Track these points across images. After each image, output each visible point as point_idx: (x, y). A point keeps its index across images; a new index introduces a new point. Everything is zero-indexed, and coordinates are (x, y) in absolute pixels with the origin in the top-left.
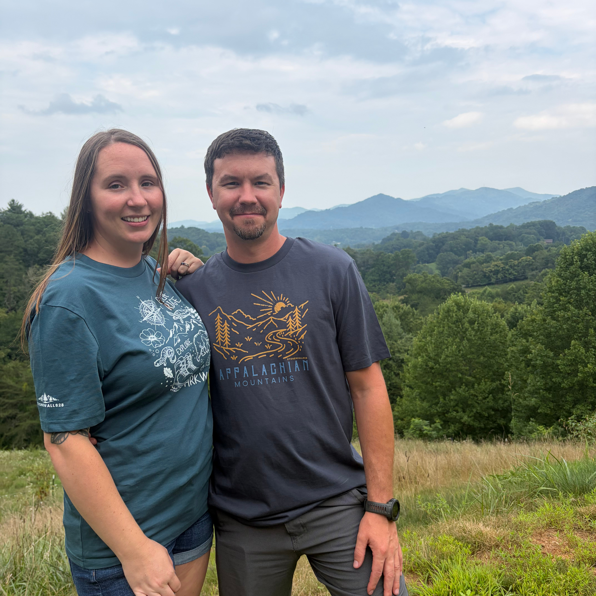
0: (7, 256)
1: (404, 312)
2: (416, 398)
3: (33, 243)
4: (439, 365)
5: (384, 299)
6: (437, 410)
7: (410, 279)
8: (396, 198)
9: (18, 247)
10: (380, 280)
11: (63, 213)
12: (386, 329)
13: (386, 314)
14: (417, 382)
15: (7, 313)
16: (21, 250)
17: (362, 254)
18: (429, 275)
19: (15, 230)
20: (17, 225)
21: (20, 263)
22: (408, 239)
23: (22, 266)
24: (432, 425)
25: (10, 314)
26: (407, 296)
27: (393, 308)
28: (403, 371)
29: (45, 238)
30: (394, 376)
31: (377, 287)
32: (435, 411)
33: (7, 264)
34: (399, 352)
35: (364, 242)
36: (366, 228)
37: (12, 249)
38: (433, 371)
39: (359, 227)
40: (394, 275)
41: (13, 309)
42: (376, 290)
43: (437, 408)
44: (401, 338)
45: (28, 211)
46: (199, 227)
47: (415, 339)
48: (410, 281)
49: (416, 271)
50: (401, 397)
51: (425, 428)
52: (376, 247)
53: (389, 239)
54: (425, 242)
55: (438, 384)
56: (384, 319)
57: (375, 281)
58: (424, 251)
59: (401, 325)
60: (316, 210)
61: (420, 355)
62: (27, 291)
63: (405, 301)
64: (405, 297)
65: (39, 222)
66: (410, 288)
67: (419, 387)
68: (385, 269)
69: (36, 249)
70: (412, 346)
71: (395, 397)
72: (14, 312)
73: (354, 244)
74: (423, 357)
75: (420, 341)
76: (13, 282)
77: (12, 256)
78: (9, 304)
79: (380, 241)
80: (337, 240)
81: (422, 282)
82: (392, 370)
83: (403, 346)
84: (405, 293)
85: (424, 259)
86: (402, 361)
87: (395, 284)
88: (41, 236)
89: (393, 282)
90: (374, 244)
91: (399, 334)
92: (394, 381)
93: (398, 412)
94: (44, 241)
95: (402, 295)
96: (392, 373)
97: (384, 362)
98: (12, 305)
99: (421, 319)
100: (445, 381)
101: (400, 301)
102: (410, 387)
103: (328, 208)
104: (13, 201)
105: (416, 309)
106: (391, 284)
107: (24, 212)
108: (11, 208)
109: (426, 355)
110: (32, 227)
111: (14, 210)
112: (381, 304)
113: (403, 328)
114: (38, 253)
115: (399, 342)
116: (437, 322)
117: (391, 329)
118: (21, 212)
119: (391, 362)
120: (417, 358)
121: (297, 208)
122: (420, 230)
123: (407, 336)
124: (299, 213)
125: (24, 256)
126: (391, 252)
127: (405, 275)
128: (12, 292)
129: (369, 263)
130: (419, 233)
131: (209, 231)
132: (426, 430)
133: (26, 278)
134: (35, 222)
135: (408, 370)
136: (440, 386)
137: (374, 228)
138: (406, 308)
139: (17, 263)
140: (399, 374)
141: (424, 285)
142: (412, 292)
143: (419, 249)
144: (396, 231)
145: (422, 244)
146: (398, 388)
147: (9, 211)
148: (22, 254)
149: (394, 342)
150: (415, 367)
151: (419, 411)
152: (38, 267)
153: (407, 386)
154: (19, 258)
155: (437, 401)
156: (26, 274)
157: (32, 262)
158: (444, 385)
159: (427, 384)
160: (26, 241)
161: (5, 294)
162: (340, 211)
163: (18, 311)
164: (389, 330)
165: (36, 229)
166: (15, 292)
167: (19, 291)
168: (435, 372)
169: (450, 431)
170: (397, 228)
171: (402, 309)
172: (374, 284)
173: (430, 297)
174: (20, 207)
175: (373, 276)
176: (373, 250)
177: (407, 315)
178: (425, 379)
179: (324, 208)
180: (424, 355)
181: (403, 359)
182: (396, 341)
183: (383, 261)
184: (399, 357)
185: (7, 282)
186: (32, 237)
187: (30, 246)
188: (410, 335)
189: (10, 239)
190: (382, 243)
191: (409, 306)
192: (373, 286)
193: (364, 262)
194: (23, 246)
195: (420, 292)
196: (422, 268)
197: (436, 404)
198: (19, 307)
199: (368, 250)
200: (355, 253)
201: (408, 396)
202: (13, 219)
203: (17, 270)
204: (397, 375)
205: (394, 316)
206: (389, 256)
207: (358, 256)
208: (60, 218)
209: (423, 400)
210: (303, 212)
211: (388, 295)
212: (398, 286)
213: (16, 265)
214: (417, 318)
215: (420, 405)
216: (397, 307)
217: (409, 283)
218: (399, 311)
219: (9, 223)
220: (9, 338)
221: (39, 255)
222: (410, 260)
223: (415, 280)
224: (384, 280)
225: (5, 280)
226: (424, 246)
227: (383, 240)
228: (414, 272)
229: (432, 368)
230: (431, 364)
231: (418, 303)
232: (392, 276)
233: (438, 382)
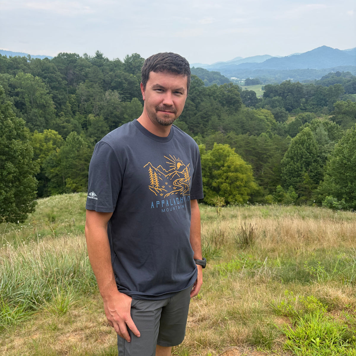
0: (95, 84)
1: (331, 126)
2: (333, 182)
3: (108, 76)
4: (351, 162)
5: (319, 117)
6: (346, 190)
7: (338, 105)
8: (334, 48)
9: (100, 79)
10: (317, 105)
11: (125, 59)
12: (318, 137)
13: (318, 128)
14: (334, 172)
15: (95, 117)
16: (102, 81)
17: (307, 87)
18: (352, 102)
19: (99, 69)
20: (100, 66)
21: (101, 88)
22: (341, 77)
23: (102, 90)
24: (339, 201)
25: (96, 117)
26: (334, 116)
27: (324, 124)
28: (325, 165)
29: (115, 74)
30: (320, 167)
31: (315, 109)
32: (344, 191)
33: (94, 89)
34: (325, 152)
35: (309, 79)
36: (311, 69)
37: (97, 80)
38: (346, 166)
39: (307, 68)
40: (328, 101)
41: (98, 115)
42: (314, 111)
43: (346, 189)
44: (327, 143)
45: (106, 58)
46: (203, 68)
47: (336, 145)
48: (338, 106)
49: (343, 99)
50: (323, 181)
51: (334, 202)
52: (317, 82)
53: (326, 77)
54: (352, 79)
55: (348, 174)
56: (317, 130)
57: (314, 105)
58: (350, 86)
59: (328, 135)
60: (278, 57)
61: (338, 155)
62: (105, 105)
63: (333, 119)
64: (333, 116)
65: (111, 64)
66: (337, 110)
67: (335, 175)
68: (322, 97)
69: (110, 81)
70: (334, 149)
71: (319, 180)
72: (98, 116)
73: (302, 80)
74: (340, 157)
75: (339, 146)
76: (97, 99)
77: (97, 84)
78: (95, 112)
79: (320, 78)
80: (291, 78)
81: (346, 107)
82: (319, 164)
83: (328, 148)
84: (334, 113)
85: (350, 91)
86: (326, 158)
87: (327, 107)
88: (112, 72)
89: (326, 106)
90: (315, 80)
91: (326, 141)
92: (319, 171)
93: (320, 189)
94: (114, 76)
95: (332, 115)
96: (319, 165)
97: (314, 158)
98: (97, 113)
99: (342, 132)
100: (353, 173)
101: (329, 119)
102: (329, 174)
103: (287, 56)
104: (98, 51)
105: (339, 125)
106: (325, 107)
107: (104, 58)
108: (97, 56)
109: (342, 156)
110: (108, 67)
111: (98, 57)
112: (316, 121)
113: (329, 137)
114: (111, 82)
115: (325, 146)
116: (353, 134)
117: (321, 137)
118: (102, 58)
119: (318, 158)
120: (336, 157)
121: (266, 55)
122: (349, 71)
123: (331, 142)
124: (267, 59)
125: (104, 84)
126: (327, 86)
127: (335, 101)
128: (97, 105)
129: (311, 93)
130: (348, 73)
131: (209, 70)
132: (335, 204)
133: (104, 97)
134: (110, 64)
135: (329, 164)
136: (350, 176)
137: (317, 69)
138: (333, 124)
139: (100, 88)
140: (323, 166)
141: (347, 109)
142: (339, 113)
143: (347, 84)
144: (332, 72)
145: (350, 81)
146: (321, 175)
147: (96, 57)
148: (103, 83)
149: (322, 146)
150: (334, 162)
151: (333, 190)
152: (111, 91)
153: (328, 174)
154: (100, 85)
155: (346, 185)
156: (105, 95)
157: (107, 88)
158: (352, 175)
159: (341, 174)
160: (104, 76)
161: (94, 106)
162: (295, 58)
163: (100, 116)
164: (320, 138)
165: (110, 68)
166: (98, 105)
167: (101, 105)
168: (347, 167)
169: (353, 204)
170: (333, 70)
171: (330, 124)
172: (313, 107)
173: (350, 117)
174: (101, 55)
175: (313, 101)
176: (315, 84)
177: (333, 128)
178: (340, 170)
179: (284, 56)
180: (341, 155)
181: (327, 157)
182: (323, 145)
183: (321, 92)
184: (324, 155)
185: (94, 99)
186: (108, 73)
187: (107, 78)
188: (333, 142)
189: (96, 74)
190: (321, 79)
191: (335, 122)
192: (312, 108)
193: (308, 92)
194: (103, 78)
195: (344, 113)
196: (347, 97)
197: (346, 187)
198: (101, 114)
199: (311, 84)
200: (302, 86)
201: (327, 180)
202: (98, 63)
203: (99, 92)
204: (322, 167)
205: (324, 129)
206: (326, 88)
207: (304, 88)
208: (123, 62)
209: (337, 184)
210: (270, 58)
211: (322, 115)
212: (329, 108)
213: (99, 89)
214: (339, 131)
215: (335, 187)
216: (327, 123)
217: (337, 107)
218: (328, 126)
219: (95, 65)
220: (96, 131)
221: (111, 84)
222: (339, 92)
223: (342, 105)
224: (320, 105)
225: (93, 98)
226: (351, 82)
227: (322, 77)
228: (342, 100)
229: (346, 164)
230: (345, 161)
231: (342, 121)
232: (326, 102)
233: (349, 173)
